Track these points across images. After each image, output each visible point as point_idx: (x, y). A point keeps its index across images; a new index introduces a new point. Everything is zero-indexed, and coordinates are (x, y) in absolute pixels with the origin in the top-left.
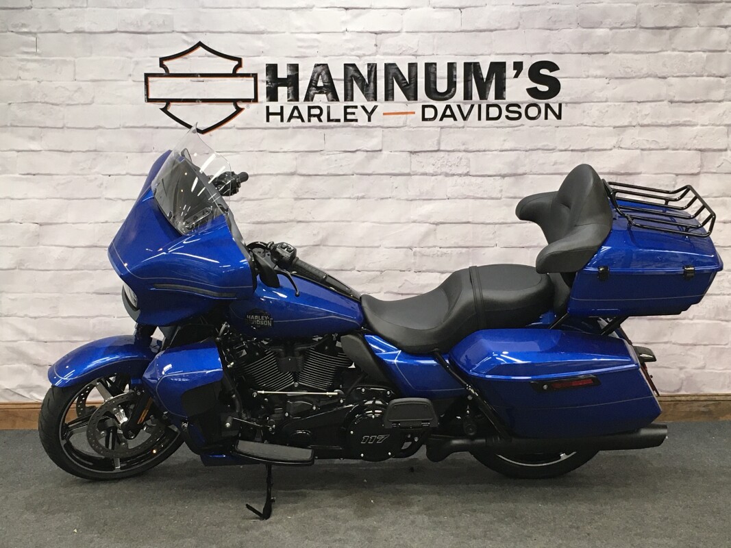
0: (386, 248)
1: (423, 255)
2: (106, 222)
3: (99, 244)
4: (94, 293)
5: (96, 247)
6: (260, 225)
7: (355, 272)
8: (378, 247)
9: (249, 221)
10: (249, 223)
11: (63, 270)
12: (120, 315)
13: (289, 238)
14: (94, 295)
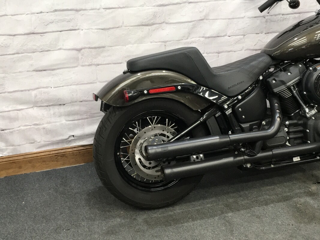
0: (248, 18)
1: (271, 21)
2: (41, 12)
3: (36, 31)
4: (34, 71)
5: (33, 33)
6: (162, 7)
7: (227, 37)
8: (243, 18)
9: (154, 5)
10: (154, 6)
11: (6, 55)
12: (56, 86)
13: (182, 15)
14: (34, 72)
